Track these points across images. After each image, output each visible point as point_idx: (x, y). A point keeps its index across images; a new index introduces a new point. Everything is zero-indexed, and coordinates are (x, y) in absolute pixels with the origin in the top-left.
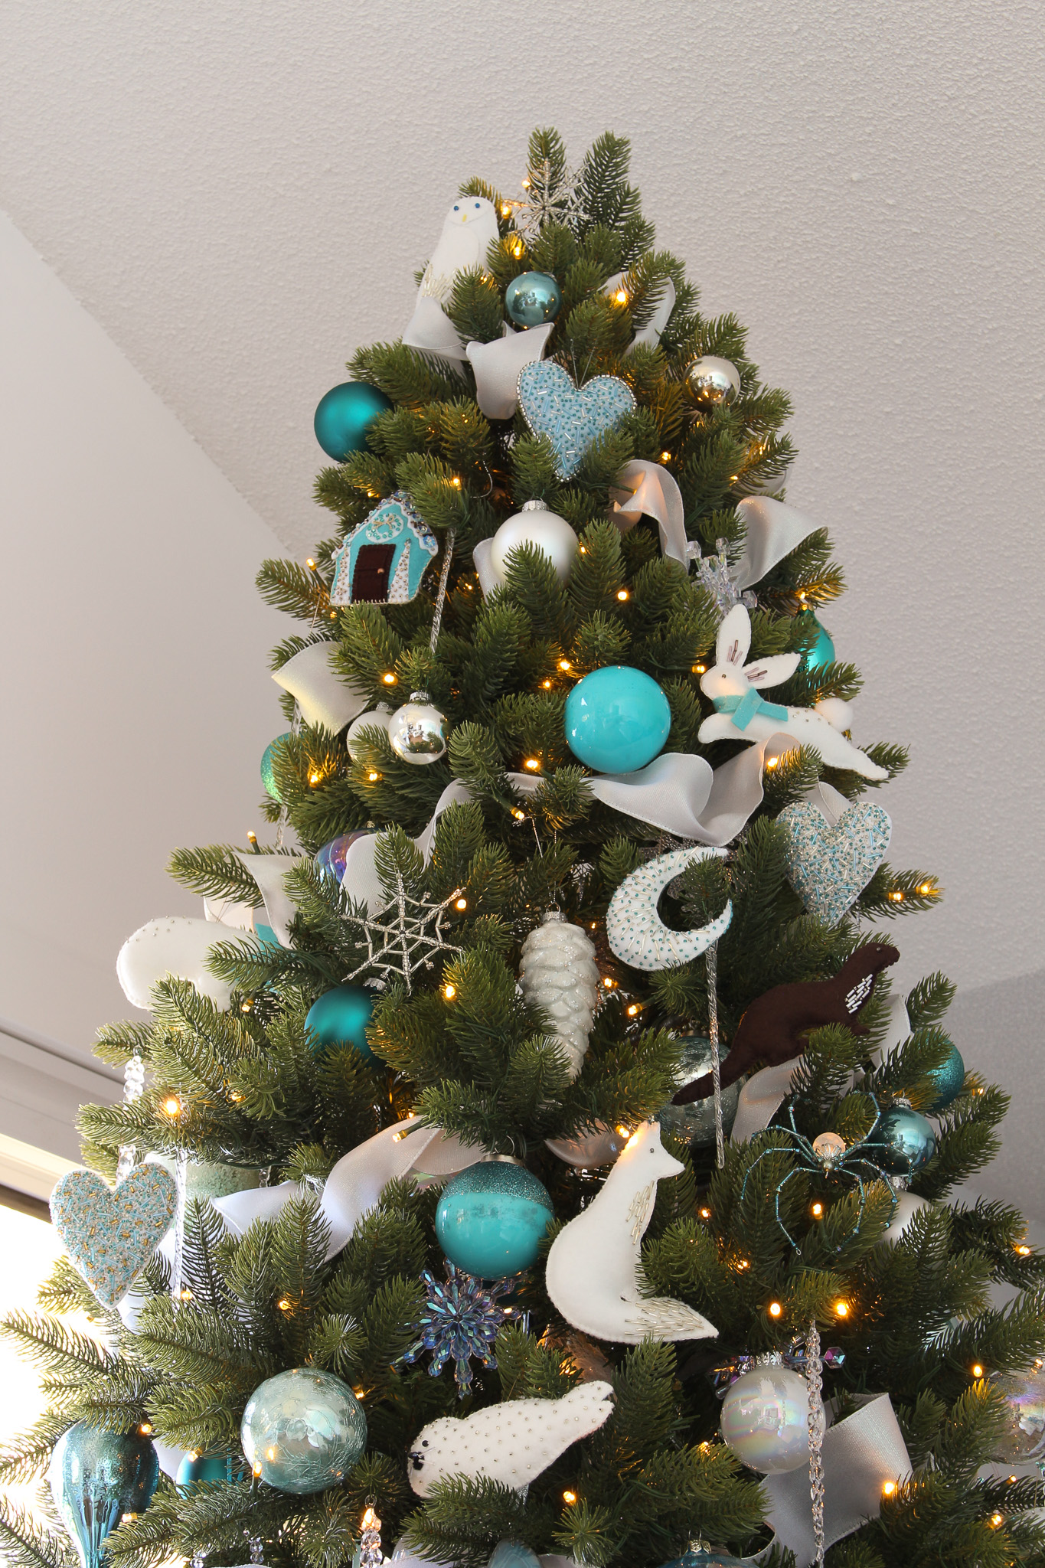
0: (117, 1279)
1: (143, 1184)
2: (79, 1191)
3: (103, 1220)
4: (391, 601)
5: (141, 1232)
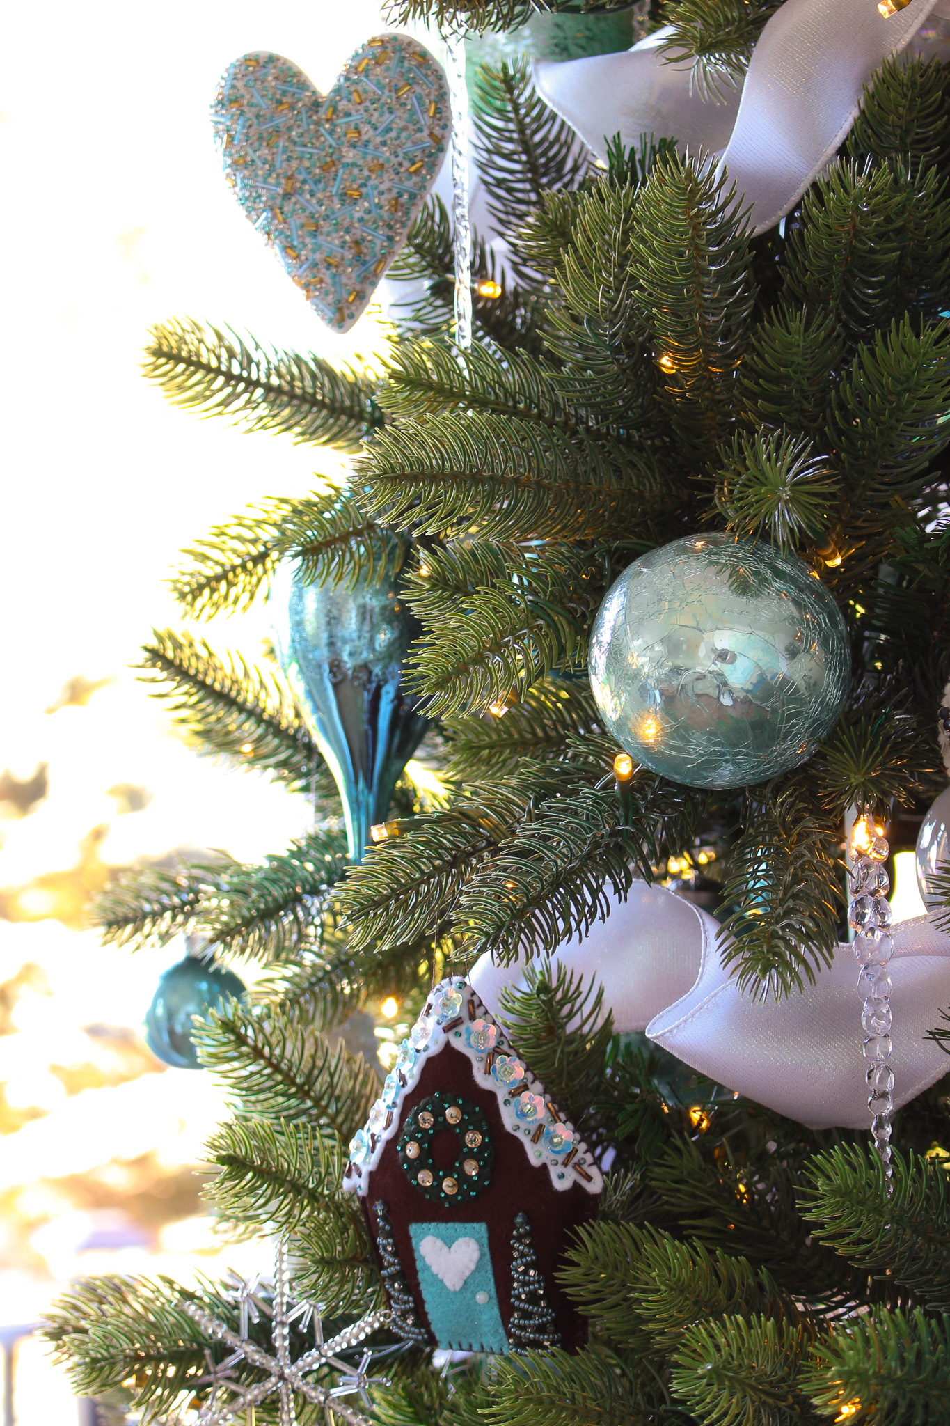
0: (344, 280)
1: (378, 84)
2: (257, 99)
3: (307, 163)
5: (383, 187)
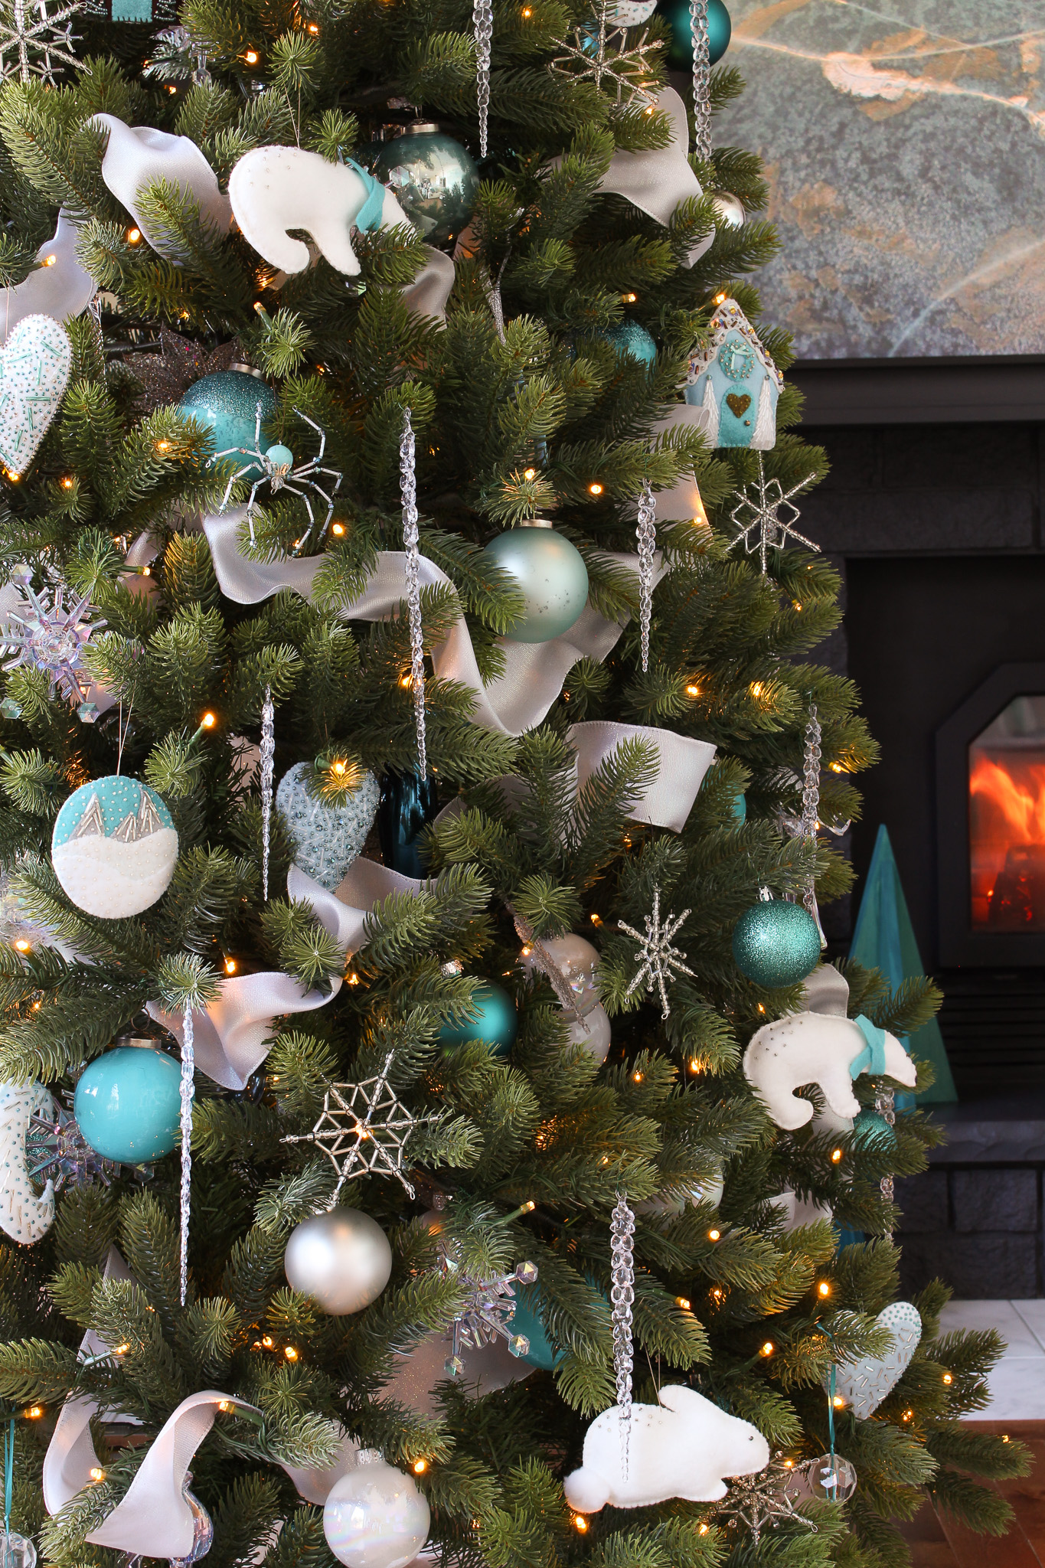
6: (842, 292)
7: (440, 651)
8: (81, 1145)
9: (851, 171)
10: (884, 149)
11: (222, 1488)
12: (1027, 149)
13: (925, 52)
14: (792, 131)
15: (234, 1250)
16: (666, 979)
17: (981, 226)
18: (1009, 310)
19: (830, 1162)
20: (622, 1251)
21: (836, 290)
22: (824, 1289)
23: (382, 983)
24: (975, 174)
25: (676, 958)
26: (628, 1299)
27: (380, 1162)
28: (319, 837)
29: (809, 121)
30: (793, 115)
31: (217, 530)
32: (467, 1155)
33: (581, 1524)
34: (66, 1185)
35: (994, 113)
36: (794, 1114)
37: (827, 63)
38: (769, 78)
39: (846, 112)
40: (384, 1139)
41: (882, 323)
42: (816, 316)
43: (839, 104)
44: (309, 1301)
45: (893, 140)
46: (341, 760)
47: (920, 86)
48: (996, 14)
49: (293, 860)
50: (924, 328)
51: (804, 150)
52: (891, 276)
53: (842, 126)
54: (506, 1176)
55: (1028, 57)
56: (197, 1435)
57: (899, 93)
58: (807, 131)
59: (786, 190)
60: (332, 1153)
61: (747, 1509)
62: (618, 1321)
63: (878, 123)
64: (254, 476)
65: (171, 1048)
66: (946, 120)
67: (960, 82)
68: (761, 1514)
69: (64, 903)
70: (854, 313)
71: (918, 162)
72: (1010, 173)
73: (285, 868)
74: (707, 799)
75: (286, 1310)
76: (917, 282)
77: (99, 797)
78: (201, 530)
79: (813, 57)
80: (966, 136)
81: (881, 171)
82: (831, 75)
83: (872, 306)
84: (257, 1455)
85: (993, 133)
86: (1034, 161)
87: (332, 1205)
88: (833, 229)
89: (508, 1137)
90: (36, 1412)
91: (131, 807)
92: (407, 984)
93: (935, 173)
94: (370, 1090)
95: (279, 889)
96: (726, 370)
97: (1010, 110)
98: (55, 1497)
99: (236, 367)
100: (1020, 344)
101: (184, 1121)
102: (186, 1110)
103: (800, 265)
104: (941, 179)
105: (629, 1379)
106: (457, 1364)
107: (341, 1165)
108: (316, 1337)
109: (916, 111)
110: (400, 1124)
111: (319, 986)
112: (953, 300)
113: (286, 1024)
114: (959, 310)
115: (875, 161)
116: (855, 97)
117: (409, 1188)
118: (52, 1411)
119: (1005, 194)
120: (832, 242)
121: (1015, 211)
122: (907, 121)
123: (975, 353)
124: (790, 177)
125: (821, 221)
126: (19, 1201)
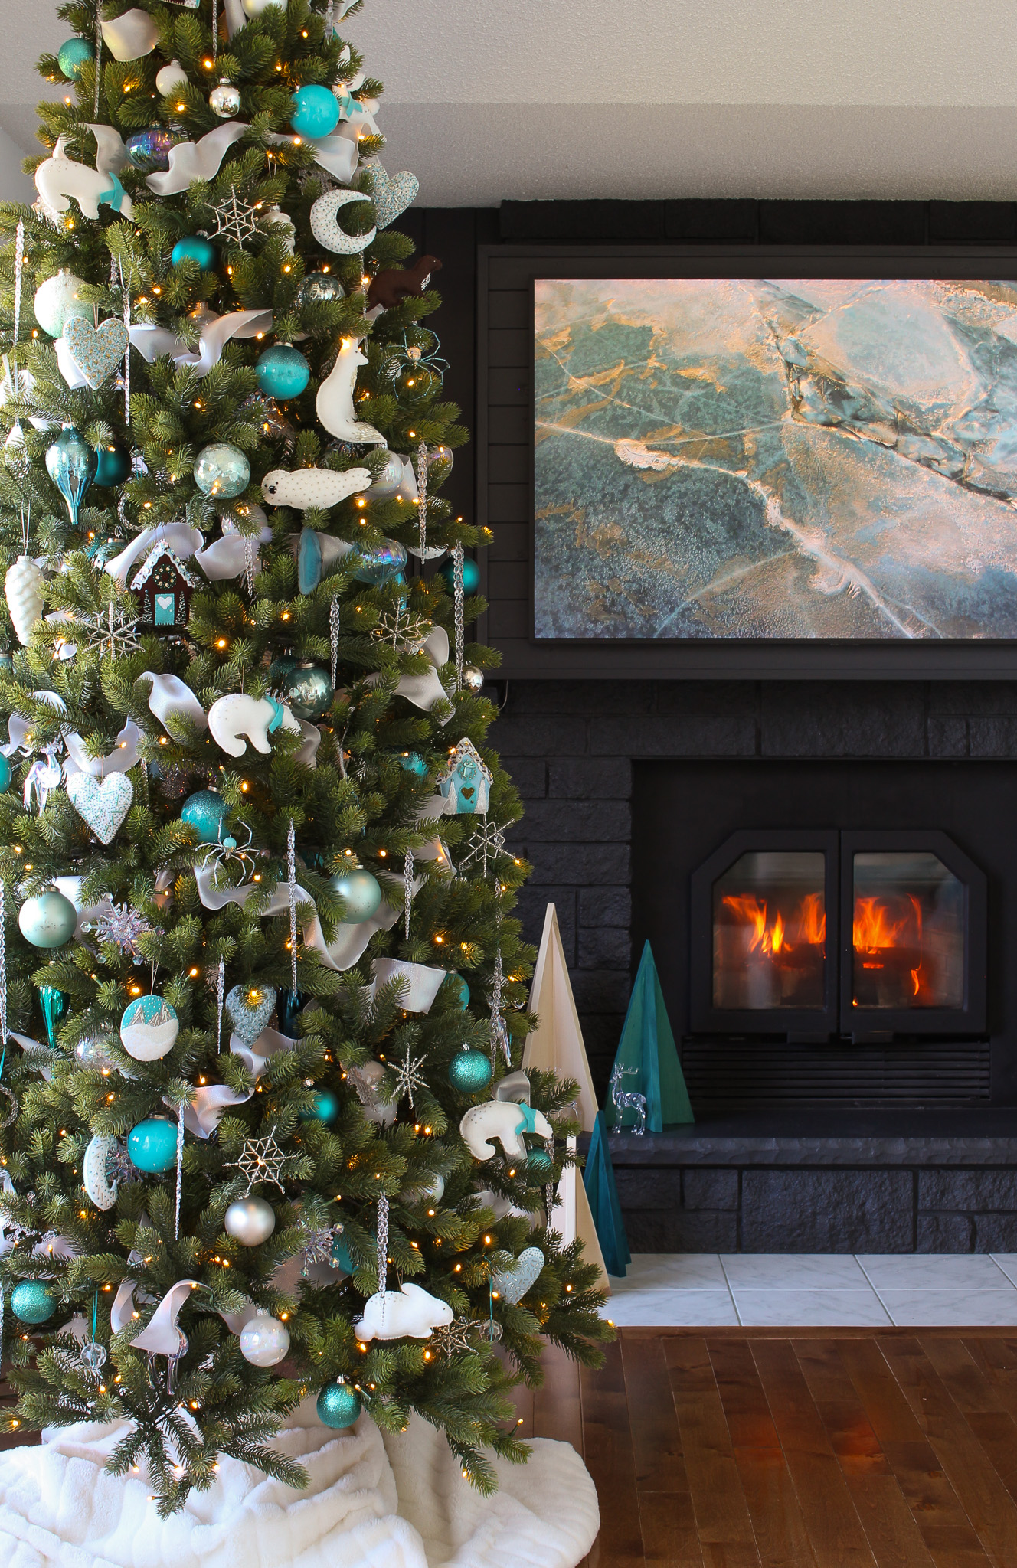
4: (185, 5)
6: (624, 594)
7: (307, 929)
8: (129, 1162)
9: (632, 516)
10: (653, 502)
11: (194, 1326)
12: (746, 504)
13: (681, 440)
14: (594, 489)
15: (202, 1215)
16: (413, 1089)
17: (715, 553)
18: (733, 609)
19: (509, 1176)
20: (383, 1219)
21: (621, 593)
22: (488, 1240)
23: (274, 1091)
24: (712, 520)
25: (419, 1079)
26: (385, 1242)
27: (269, 1176)
28: (246, 1021)
29: (605, 483)
30: (595, 478)
31: (199, 874)
32: (308, 1174)
33: (363, 1347)
34: (122, 1181)
35: (726, 481)
36: (486, 1153)
37: (617, 445)
38: (579, 454)
39: (630, 478)
40: (271, 1165)
41: (649, 615)
42: (607, 610)
43: (625, 472)
44: (235, 1239)
45: (659, 497)
46: (255, 989)
47: (678, 462)
48: (728, 417)
49: (234, 1031)
50: (677, 619)
51: (601, 501)
52: (657, 585)
53: (627, 486)
54: (330, 1183)
55: (748, 445)
56: (182, 1300)
57: (664, 466)
58: (603, 489)
59: (589, 527)
60: (247, 1171)
61: (446, 1344)
62: (380, 1252)
63: (650, 485)
64: (219, 852)
65: (174, 1120)
66: (694, 484)
67: (704, 460)
68: (452, 1346)
69: (125, 1053)
70: (632, 608)
71: (675, 512)
72: (735, 520)
73: (229, 1035)
74: (443, 996)
75: (223, 1242)
76: (673, 588)
77: (142, 1006)
78: (193, 874)
79: (608, 441)
80: (707, 495)
81: (651, 517)
82: (619, 453)
83: (644, 605)
84: (210, 1309)
85: (724, 494)
86: (751, 512)
87: (247, 1195)
88: (619, 554)
89: (328, 1165)
90: (108, 1288)
91: (156, 1010)
92: (286, 1091)
93: (687, 519)
94: (265, 1143)
95: (226, 1047)
96: (461, 776)
97: (736, 479)
98: (116, 1326)
99: (210, 788)
100: (740, 631)
101: (178, 1156)
102: (180, 1151)
103: (597, 577)
104: (690, 523)
105: (385, 1279)
106: (306, 1271)
107: (251, 1177)
108: (238, 1256)
109: (675, 478)
110: (278, 1159)
111: (245, 1093)
112: (696, 601)
113: (228, 1111)
114: (700, 608)
115: (647, 510)
116: (635, 468)
117: (282, 1189)
118: (115, 1287)
119: (732, 533)
120: (618, 561)
121: (738, 545)
122: (669, 485)
123: (710, 636)
124: (592, 519)
125: (611, 548)
126: (102, 1190)
